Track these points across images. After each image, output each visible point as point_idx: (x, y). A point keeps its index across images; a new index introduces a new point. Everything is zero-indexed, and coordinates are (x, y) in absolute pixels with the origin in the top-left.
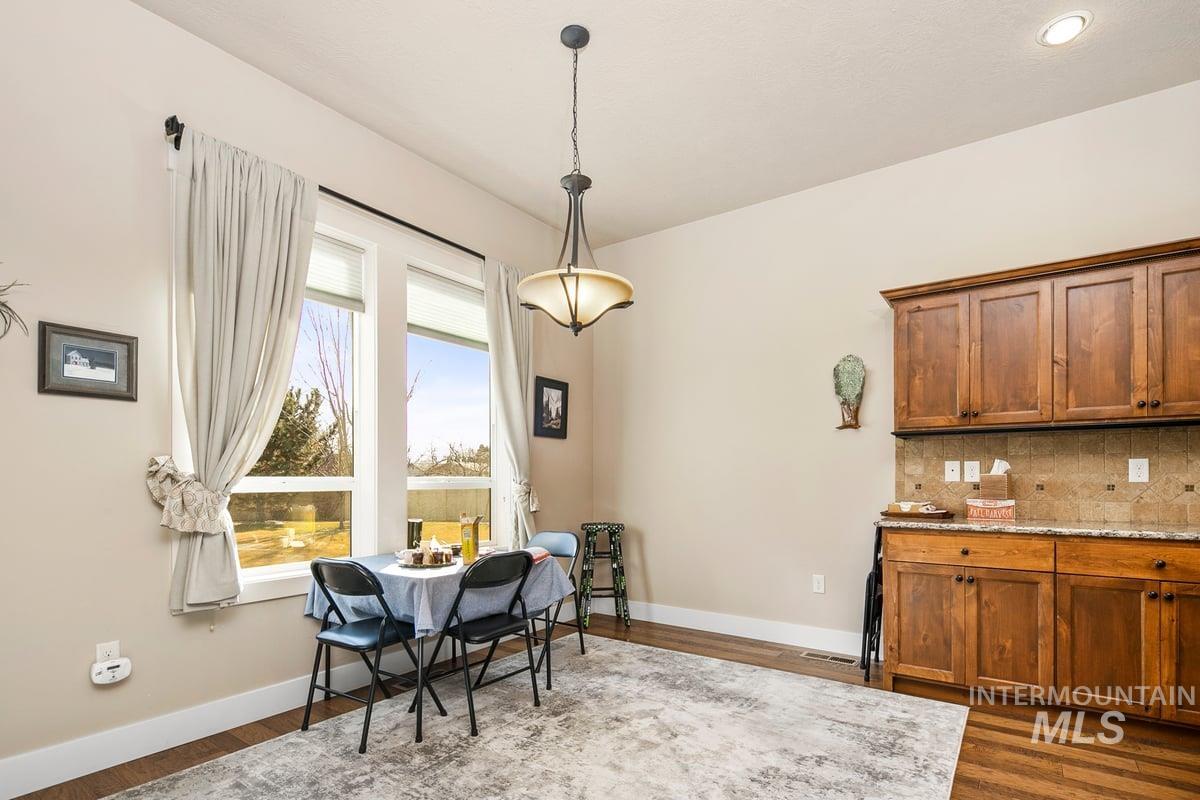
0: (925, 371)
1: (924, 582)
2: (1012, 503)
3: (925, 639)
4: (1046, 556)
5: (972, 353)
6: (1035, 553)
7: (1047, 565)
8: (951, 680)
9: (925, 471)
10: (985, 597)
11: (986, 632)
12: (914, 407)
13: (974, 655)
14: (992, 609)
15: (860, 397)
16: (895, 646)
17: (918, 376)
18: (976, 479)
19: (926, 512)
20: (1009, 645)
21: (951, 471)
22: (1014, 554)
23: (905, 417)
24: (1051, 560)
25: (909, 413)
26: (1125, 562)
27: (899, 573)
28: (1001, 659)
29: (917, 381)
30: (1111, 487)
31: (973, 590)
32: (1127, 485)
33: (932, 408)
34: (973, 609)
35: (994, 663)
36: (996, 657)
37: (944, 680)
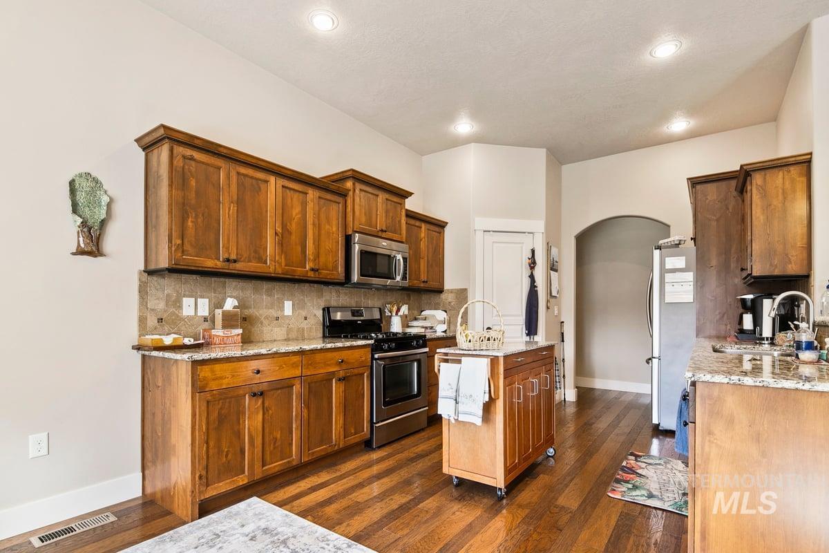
0: (197, 216)
1: (227, 404)
2: (240, 331)
3: (227, 456)
4: (298, 366)
5: (231, 211)
6: (294, 366)
7: (298, 373)
8: (246, 481)
9: (167, 305)
10: (266, 405)
11: (267, 430)
12: (187, 247)
13: (260, 454)
14: (270, 412)
15: (103, 223)
16: (204, 473)
17: (190, 219)
18: (206, 313)
19: (189, 343)
20: (279, 436)
21: (188, 307)
22: (283, 367)
23: (180, 254)
24: (300, 368)
25: (183, 251)
26: (329, 363)
27: (208, 402)
28: (274, 448)
29: (190, 224)
30: (277, 319)
31: (260, 402)
32: (285, 317)
33: (201, 250)
34: (260, 417)
35: (271, 453)
36: (272, 448)
37: (241, 484)
